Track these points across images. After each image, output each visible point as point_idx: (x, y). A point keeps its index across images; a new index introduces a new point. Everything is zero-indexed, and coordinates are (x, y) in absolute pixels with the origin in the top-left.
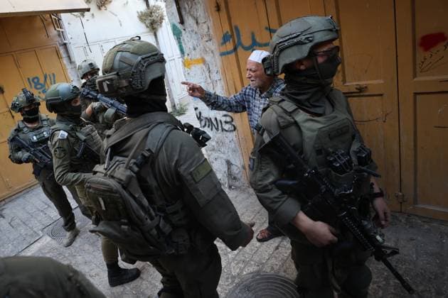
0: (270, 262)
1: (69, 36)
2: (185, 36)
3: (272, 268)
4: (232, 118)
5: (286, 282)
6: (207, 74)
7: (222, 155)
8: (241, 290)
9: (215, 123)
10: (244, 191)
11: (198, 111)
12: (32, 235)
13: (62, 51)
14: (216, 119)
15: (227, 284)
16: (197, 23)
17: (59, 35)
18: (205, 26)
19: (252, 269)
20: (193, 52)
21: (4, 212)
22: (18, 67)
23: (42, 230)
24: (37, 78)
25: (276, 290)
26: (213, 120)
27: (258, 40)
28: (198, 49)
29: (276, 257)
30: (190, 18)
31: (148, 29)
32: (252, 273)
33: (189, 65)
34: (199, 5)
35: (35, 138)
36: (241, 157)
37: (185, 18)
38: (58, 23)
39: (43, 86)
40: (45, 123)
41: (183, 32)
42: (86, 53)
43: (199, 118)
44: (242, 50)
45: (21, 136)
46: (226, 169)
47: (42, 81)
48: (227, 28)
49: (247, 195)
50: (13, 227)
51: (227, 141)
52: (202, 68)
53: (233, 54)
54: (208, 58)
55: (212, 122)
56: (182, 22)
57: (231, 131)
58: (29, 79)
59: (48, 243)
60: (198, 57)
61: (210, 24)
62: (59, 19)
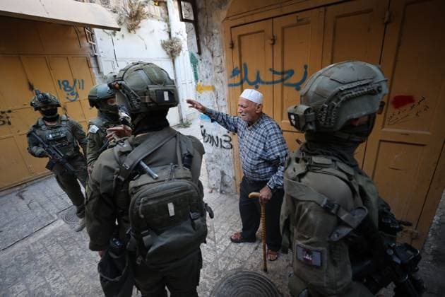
0: (250, 261)
1: (100, 50)
2: (200, 65)
3: (252, 266)
4: (230, 138)
5: (262, 279)
6: (215, 100)
7: (218, 166)
8: (225, 284)
9: (216, 140)
10: (232, 196)
11: (203, 129)
12: (47, 218)
13: (92, 61)
14: (217, 137)
15: (214, 277)
16: (212, 55)
17: (91, 48)
18: (219, 59)
19: (236, 265)
20: (206, 80)
21: (23, 194)
22: (50, 69)
23: (57, 214)
24: (67, 81)
25: (254, 286)
26: (215, 138)
27: (262, 78)
28: (210, 78)
29: (255, 257)
30: (207, 51)
31: (167, 56)
32: (235, 269)
33: (201, 89)
34: (216, 41)
35: (51, 136)
36: (233, 170)
37: (203, 50)
38: (91, 37)
39: (72, 89)
40: (64, 123)
41: (200, 61)
42: (113, 66)
43: (203, 134)
44: (247, 84)
45: (38, 132)
46: (220, 178)
47: (71, 84)
48: (237, 64)
49: (234, 200)
50: (30, 209)
51: (224, 156)
52: (211, 94)
53: (240, 86)
54: (217, 87)
55: (213, 139)
56: (200, 53)
57: (228, 149)
58: (59, 81)
59: (61, 227)
60: (209, 84)
61: (224, 58)
62: (92, 34)
